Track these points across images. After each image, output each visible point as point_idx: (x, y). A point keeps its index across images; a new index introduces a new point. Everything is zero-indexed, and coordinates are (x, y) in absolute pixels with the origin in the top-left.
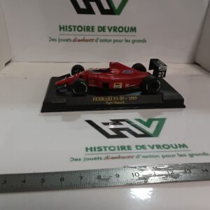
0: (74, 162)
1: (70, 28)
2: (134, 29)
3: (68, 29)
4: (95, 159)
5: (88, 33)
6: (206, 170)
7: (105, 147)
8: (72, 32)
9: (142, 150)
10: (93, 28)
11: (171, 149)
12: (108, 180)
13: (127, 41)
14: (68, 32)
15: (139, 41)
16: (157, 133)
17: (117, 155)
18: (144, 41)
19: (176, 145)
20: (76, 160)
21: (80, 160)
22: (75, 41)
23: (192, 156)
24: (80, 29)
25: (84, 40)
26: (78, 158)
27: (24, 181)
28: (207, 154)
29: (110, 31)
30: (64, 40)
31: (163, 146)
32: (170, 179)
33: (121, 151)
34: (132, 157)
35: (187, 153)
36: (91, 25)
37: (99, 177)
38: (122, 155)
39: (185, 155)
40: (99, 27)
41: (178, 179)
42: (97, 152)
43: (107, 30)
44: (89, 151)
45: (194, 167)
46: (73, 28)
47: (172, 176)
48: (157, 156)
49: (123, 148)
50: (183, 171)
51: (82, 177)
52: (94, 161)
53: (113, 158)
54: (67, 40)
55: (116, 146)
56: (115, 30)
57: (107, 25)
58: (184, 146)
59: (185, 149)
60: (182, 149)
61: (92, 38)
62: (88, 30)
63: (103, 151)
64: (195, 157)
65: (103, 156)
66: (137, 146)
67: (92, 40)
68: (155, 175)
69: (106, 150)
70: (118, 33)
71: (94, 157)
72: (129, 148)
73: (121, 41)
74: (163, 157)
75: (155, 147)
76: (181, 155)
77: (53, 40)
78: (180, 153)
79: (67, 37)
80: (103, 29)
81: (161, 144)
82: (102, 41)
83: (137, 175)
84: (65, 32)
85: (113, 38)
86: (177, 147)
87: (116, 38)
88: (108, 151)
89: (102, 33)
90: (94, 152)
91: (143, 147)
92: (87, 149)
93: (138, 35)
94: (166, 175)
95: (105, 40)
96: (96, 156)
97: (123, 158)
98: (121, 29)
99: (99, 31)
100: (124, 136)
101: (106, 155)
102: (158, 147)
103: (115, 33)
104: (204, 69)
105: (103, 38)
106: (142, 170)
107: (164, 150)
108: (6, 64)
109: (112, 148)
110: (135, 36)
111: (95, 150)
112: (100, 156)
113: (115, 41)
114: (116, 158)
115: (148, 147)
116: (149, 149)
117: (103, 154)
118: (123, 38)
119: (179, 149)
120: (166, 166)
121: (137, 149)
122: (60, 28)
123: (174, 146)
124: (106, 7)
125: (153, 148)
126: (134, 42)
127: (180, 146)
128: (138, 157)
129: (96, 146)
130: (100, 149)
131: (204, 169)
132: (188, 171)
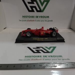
0: (20, 61)
1: (26, 17)
2: (48, 17)
3: (25, 17)
4: (28, 60)
5: (32, 18)
6: (67, 65)
7: (32, 56)
8: (27, 18)
10: (34, 16)
11: (56, 57)
13: (46, 21)
15: (50, 21)
16: (52, 52)
17: (36, 59)
18: (52, 21)
19: (58, 56)
20: (21, 60)
21: (22, 60)
22: (28, 21)
23: (63, 60)
24: (29, 17)
25: (31, 21)
28: (69, 59)
29: (40, 17)
31: (53, 56)
33: (37, 57)
34: (41, 60)
37: (28, 66)
38: (37, 59)
39: (61, 60)
40: (36, 16)
41: (56, 68)
43: (39, 17)
44: (26, 57)
46: (27, 17)
47: (54, 66)
48: (50, 60)
49: (38, 56)
50: (59, 65)
51: (21, 66)
52: (27, 61)
53: (34, 60)
54: (25, 21)
56: (42, 17)
57: (39, 16)
58: (61, 56)
59: (61, 57)
60: (60, 57)
61: (34, 20)
63: (31, 57)
64: (64, 60)
66: (43, 56)
67: (34, 21)
68: (48, 66)
69: (32, 57)
71: (27, 59)
72: (41, 56)
74: (53, 60)
75: (50, 56)
76: (59, 59)
77: (20, 21)
80: (37, 17)
82: (37, 21)
83: (41, 66)
84: (24, 18)
85: (41, 20)
86: (58, 57)
87: (42, 20)
88: (33, 57)
89: (37, 18)
90: (28, 58)
91: (46, 56)
92: (25, 57)
93: (50, 19)
94: (52, 66)
95: (38, 21)
96: (28, 59)
97: (38, 60)
98: (44, 17)
99: (36, 17)
101: (32, 59)
102: (51, 56)
103: (42, 18)
105: (37, 20)
107: (53, 57)
108: (4, 29)
109: (34, 57)
110: (48, 19)
111: (28, 57)
113: (42, 21)
114: (35, 60)
115: (48, 56)
116: (48, 57)
117: (31, 58)
118: (44, 20)
119: (59, 57)
120: (53, 63)
121: (44, 57)
122: (23, 17)
123: (57, 56)
125: (49, 57)
126: (48, 21)
127: (59, 56)
128: (43, 60)
129: (29, 56)
130: (30, 57)
131: (66, 64)
132: (60, 65)
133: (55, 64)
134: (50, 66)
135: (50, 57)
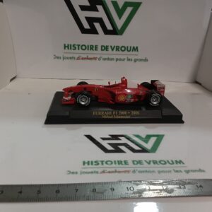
0: (71, 175)
1: (74, 47)
2: (136, 49)
3: (72, 48)
4: (92, 172)
5: (92, 51)
6: (201, 186)
7: (102, 162)
8: (77, 51)
9: (139, 165)
10: (96, 47)
11: (168, 165)
12: (102, 193)
13: (129, 60)
14: (72, 51)
15: (140, 60)
17: (113, 170)
18: (146, 60)
19: (172, 161)
20: (73, 173)
21: (77, 173)
22: (78, 59)
23: (188, 172)
24: (84, 47)
25: (87, 58)
26: (75, 171)
27: (21, 192)
28: (204, 171)
29: (113, 50)
30: (68, 58)
31: (160, 162)
32: (164, 194)
33: (117, 165)
34: (128, 172)
35: (183, 169)
36: (94, 45)
37: (94, 190)
38: (118, 170)
39: (181, 171)
40: (102, 46)
41: (172, 195)
42: (94, 166)
43: (110, 49)
44: (86, 165)
45: (189, 183)
46: (77, 47)
47: (166, 191)
48: (153, 172)
49: (120, 163)
50: (178, 186)
51: (77, 190)
52: (90, 175)
53: (109, 172)
54: (71, 58)
55: (113, 161)
56: (117, 49)
57: (109, 45)
58: (180, 162)
59: (182, 165)
60: (179, 165)
61: (95, 56)
62: (92, 49)
63: (100, 165)
64: (191, 173)
65: (100, 170)
66: (133, 161)
67: (95, 59)
68: (149, 190)
69: (102, 164)
70: (121, 52)
71: (90, 170)
72: (126, 162)
73: (124, 60)
74: (159, 172)
76: (177, 171)
77: (58, 58)
78: (176, 169)
79: (71, 56)
80: (106, 48)
81: (158, 160)
82: (104, 59)
83: (132, 189)
84: (70, 51)
85: (115, 57)
86: (173, 163)
87: (119, 57)
88: (105, 165)
89: (105, 52)
90: (90, 166)
91: (140, 162)
92: (84, 163)
93: (140, 55)
94: (161, 190)
95: (108, 59)
96: (93, 170)
97: (119, 172)
98: (123, 49)
99: (102, 50)
100: (122, 151)
101: (102, 170)
102: (155, 162)
103: (118, 52)
104: (206, 88)
105: (106, 57)
106: (137, 185)
107: (161, 165)
108: (11, 80)
109: (109, 163)
110: (137, 55)
111: (92, 164)
112: (96, 170)
113: (117, 60)
114: (112, 172)
116: (145, 164)
117: (99, 168)
118: (125, 57)
119: (175, 165)
120: (161, 181)
121: (134, 164)
122: (65, 47)
124: (109, 27)
125: (149, 163)
126: (135, 60)
127: (177, 162)
128: (134, 172)
129: (94, 161)
130: (97, 163)
131: (199, 185)
132: (182, 187)
133: (169, 184)
134: (157, 190)
135: (152, 163)
